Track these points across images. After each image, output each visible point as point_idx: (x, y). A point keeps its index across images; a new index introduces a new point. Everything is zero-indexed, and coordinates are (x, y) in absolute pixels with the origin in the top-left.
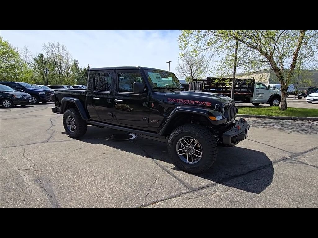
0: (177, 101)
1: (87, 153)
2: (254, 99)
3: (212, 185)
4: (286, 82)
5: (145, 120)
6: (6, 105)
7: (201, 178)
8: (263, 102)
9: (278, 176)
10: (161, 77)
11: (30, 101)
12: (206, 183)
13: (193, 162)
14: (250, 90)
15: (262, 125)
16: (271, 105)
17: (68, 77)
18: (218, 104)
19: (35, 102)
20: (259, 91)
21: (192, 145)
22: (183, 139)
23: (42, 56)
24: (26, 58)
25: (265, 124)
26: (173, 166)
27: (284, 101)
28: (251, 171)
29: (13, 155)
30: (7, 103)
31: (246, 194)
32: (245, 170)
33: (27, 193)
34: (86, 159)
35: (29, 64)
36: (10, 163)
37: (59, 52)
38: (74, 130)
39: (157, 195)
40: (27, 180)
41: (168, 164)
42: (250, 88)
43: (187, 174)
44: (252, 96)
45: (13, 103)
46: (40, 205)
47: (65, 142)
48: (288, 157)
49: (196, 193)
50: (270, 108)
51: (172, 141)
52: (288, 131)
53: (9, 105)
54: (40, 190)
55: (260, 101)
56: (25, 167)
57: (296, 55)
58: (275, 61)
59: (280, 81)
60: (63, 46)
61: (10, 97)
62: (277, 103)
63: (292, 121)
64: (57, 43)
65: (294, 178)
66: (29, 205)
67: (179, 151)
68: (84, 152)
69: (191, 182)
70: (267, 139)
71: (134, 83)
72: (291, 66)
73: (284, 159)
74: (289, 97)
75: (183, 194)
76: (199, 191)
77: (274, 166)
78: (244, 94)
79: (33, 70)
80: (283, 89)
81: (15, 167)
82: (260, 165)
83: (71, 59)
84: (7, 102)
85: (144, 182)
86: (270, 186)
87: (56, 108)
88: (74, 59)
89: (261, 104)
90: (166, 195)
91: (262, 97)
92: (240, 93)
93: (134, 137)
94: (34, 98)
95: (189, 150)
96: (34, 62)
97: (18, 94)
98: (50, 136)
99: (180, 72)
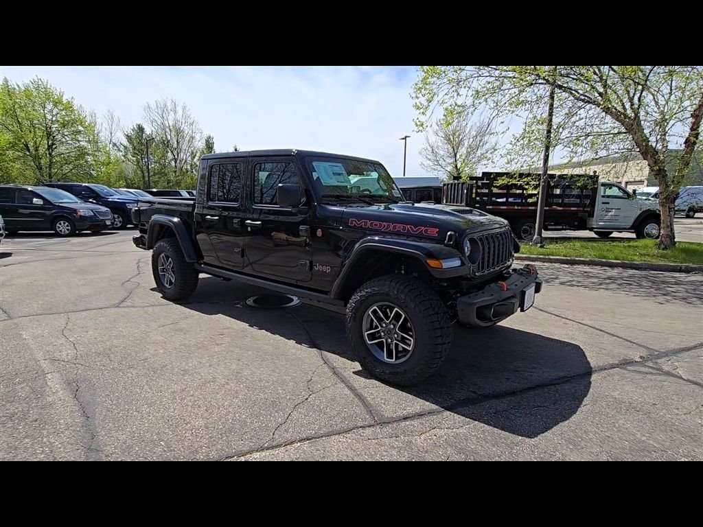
0: (368, 225)
1: (188, 331)
2: (598, 222)
3: (430, 413)
4: (673, 181)
5: (305, 264)
6: (61, 231)
7: (411, 397)
8: (620, 230)
9: (594, 402)
10: (344, 172)
11: (108, 223)
12: (419, 408)
13: (396, 360)
14: (588, 202)
15: (601, 284)
16: (640, 235)
17: (192, 172)
18: (453, 233)
19: (119, 225)
20: (608, 203)
21: (395, 323)
22: (375, 309)
23: (141, 129)
24: (111, 134)
25: (608, 281)
26: (357, 366)
27: (668, 227)
28: (533, 388)
29: (43, 331)
30: (63, 227)
31: (501, 438)
32: (519, 383)
33: (43, 408)
34: (180, 345)
35: (115, 145)
36: (32, 346)
37: (176, 121)
38: (171, 283)
39: (302, 427)
40: (54, 381)
41: (349, 362)
42: (587, 197)
43: (383, 385)
44: (591, 214)
45: (75, 226)
46: (62, 432)
47: (150, 309)
48: (638, 360)
49: (388, 429)
50: (635, 244)
51: (353, 311)
52: (661, 299)
53: (68, 229)
54: (72, 401)
55: (615, 227)
56: (57, 355)
57: (697, 116)
58: (646, 131)
59: (656, 179)
60: (184, 108)
61: (68, 214)
62: (654, 232)
63: (682, 276)
64: (173, 101)
65: (632, 408)
66: (40, 430)
67: (368, 334)
68: (181, 330)
69: (384, 404)
70: (601, 314)
71: (280, 185)
72: (685, 143)
73: (625, 364)
74: (695, 216)
75: (358, 428)
76: (395, 425)
77: (594, 377)
78: (572, 209)
79: (123, 158)
80: (665, 198)
81: (40, 356)
82: (562, 374)
83: (199, 134)
84: (64, 223)
85: (282, 398)
86: (567, 422)
87: (141, 236)
88: (206, 134)
89: (615, 234)
90: (320, 429)
91: (617, 217)
92: (561, 209)
93: (296, 301)
94: (118, 218)
95: (389, 333)
96: (125, 142)
97: (84, 208)
98: (126, 294)
99: (430, 160)
